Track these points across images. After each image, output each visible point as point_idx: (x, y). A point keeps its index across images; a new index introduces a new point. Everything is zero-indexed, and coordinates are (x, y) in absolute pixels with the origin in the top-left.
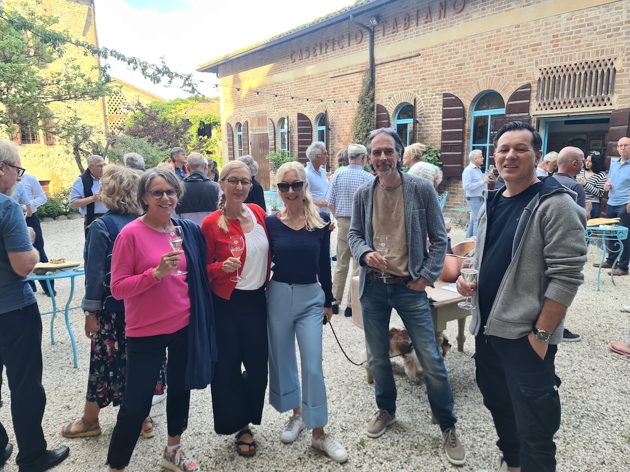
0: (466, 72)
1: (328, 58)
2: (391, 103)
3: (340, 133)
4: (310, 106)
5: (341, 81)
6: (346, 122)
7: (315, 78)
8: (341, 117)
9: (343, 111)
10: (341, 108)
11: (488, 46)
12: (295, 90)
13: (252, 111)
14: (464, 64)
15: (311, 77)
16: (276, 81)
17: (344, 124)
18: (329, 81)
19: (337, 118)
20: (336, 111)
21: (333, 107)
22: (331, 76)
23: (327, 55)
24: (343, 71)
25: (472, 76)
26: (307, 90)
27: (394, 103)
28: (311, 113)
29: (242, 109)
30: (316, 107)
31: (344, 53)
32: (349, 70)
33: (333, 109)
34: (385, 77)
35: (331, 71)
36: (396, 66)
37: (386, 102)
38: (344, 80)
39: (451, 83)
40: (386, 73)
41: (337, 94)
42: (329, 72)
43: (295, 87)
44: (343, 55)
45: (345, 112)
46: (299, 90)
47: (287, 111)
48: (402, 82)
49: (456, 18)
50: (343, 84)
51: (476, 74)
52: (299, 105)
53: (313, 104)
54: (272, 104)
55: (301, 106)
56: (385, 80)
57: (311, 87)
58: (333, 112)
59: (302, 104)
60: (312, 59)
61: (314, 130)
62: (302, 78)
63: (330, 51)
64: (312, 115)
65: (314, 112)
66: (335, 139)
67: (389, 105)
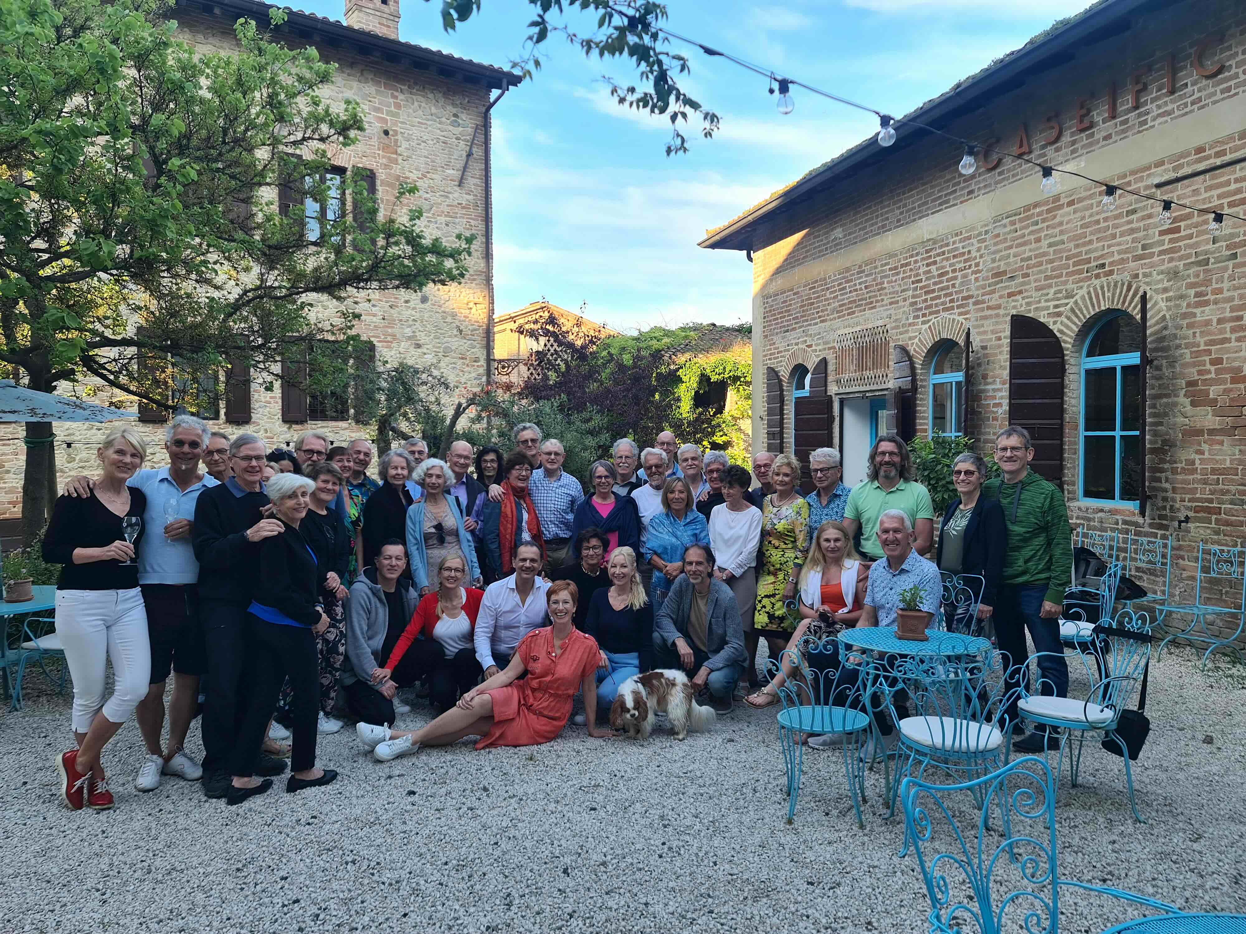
1: (1145, 122)
3: (1200, 373)
4: (1060, 291)
5: (1209, 189)
6: (1233, 330)
7: (1080, 200)
8: (1203, 314)
9: (1220, 291)
10: (1207, 282)
12: (995, 253)
13: (840, 332)
15: (1064, 201)
16: (927, 237)
17: (1225, 341)
18: (1151, 196)
19: (1185, 322)
20: (1182, 297)
21: (1166, 284)
22: (1157, 181)
23: (1139, 115)
24: (1218, 155)
26: (1045, 243)
28: (1059, 314)
29: (813, 330)
30: (1084, 291)
31: (1229, 89)
33: (1165, 290)
35: (1161, 164)
38: (1228, 183)
41: (1190, 237)
42: (1149, 168)
43: (995, 244)
44: (1219, 96)
45: (1226, 294)
46: (1014, 250)
47: (961, 318)
50: (1219, 197)
52: (1010, 295)
53: (1070, 286)
54: (908, 303)
55: (1019, 297)
57: (1062, 232)
58: (1168, 299)
59: (1020, 292)
60: (1074, 143)
61: (1070, 369)
62: (1027, 208)
63: (1153, 100)
64: (1065, 320)
65: (1072, 310)
66: (1176, 396)
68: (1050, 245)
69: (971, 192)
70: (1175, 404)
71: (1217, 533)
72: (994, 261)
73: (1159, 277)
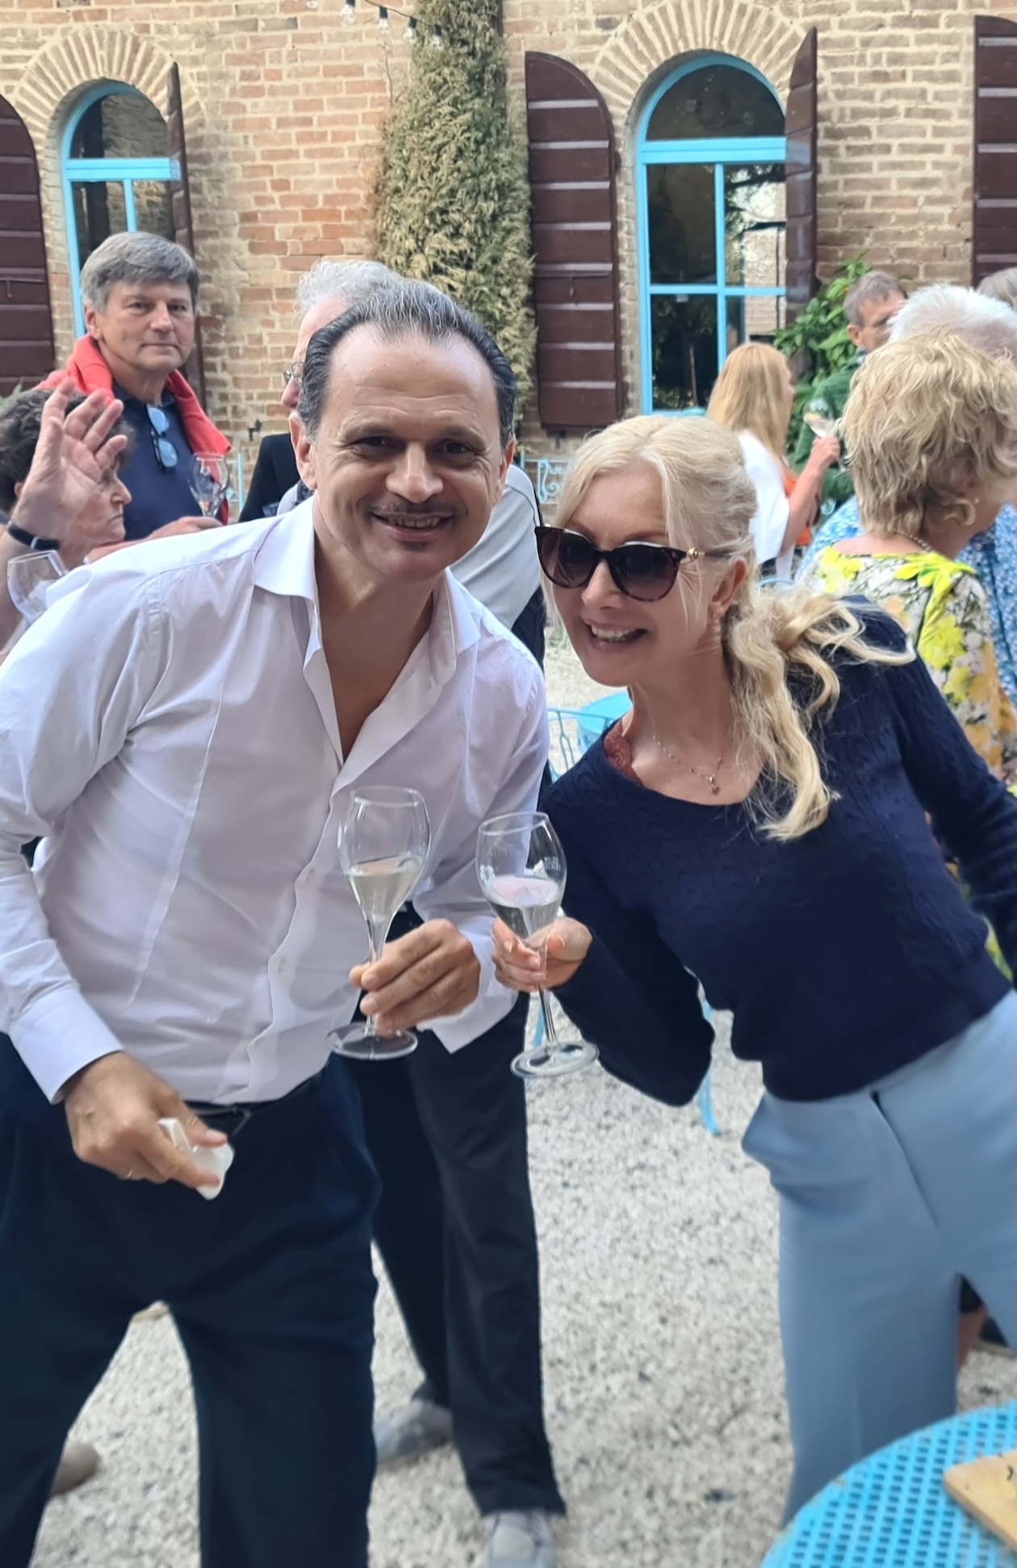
2: (617, 50)
3: (260, 201)
4: (9, 32)
6: (301, 138)
8: (257, 108)
9: (276, 75)
10: (258, 59)
17: (290, 154)
19: (230, 118)
20: (221, 76)
21: (197, 51)
27: (639, 55)
30: (54, 41)
33: (195, 61)
37: (585, 42)
45: (286, 81)
53: (29, 25)
58: (201, 77)
61: (46, 180)
64: (29, 88)
65: (39, 70)
66: (227, 235)
67: (605, 63)
70: (227, 248)
73: (184, 37)
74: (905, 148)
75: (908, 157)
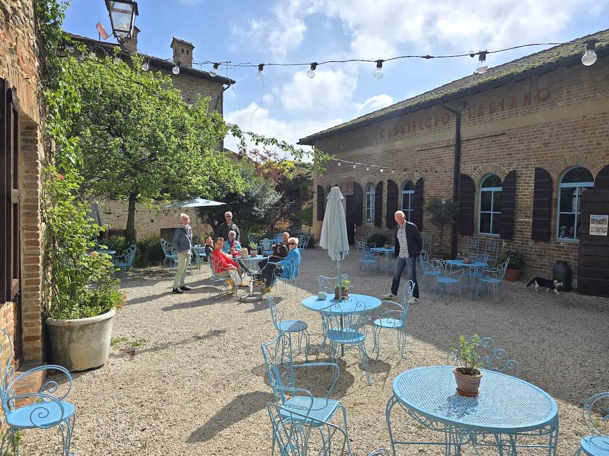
0: (552, 150)
1: (415, 135)
2: (476, 173)
4: (397, 173)
5: (427, 154)
6: (431, 187)
7: (402, 151)
8: (426, 183)
9: (428, 178)
10: (426, 176)
11: (573, 129)
13: (341, 176)
14: (550, 143)
15: (399, 150)
16: (366, 153)
17: (430, 190)
18: (416, 153)
22: (418, 150)
23: (414, 133)
24: (430, 146)
25: (559, 153)
26: (394, 160)
27: (480, 174)
28: (397, 179)
29: (333, 175)
30: (402, 174)
31: (431, 132)
32: (436, 145)
33: (419, 176)
34: (471, 152)
35: (418, 146)
36: (482, 143)
37: (472, 172)
38: (431, 153)
39: (538, 158)
40: (471, 148)
41: (423, 164)
42: (416, 146)
43: (383, 158)
45: (430, 179)
46: (387, 161)
47: (374, 177)
48: (488, 156)
49: (541, 105)
50: (429, 156)
51: (563, 152)
52: (386, 172)
53: (400, 172)
54: (361, 171)
55: (388, 173)
56: (471, 154)
57: (398, 158)
60: (401, 136)
61: (400, 194)
62: (390, 151)
63: (417, 130)
64: (399, 181)
65: (400, 179)
67: (474, 175)
68: (396, 161)
69: (377, 143)
71: (427, 234)
72: (383, 162)
73: (418, 173)
74: (522, 189)
75: (523, 191)
